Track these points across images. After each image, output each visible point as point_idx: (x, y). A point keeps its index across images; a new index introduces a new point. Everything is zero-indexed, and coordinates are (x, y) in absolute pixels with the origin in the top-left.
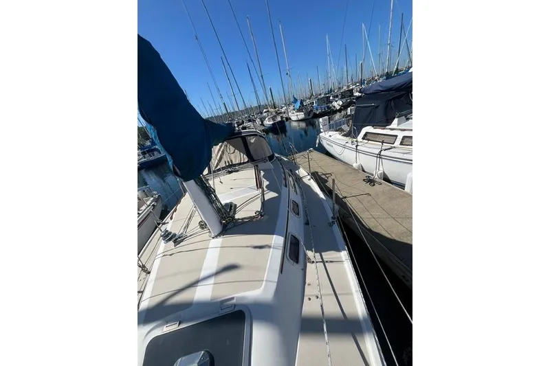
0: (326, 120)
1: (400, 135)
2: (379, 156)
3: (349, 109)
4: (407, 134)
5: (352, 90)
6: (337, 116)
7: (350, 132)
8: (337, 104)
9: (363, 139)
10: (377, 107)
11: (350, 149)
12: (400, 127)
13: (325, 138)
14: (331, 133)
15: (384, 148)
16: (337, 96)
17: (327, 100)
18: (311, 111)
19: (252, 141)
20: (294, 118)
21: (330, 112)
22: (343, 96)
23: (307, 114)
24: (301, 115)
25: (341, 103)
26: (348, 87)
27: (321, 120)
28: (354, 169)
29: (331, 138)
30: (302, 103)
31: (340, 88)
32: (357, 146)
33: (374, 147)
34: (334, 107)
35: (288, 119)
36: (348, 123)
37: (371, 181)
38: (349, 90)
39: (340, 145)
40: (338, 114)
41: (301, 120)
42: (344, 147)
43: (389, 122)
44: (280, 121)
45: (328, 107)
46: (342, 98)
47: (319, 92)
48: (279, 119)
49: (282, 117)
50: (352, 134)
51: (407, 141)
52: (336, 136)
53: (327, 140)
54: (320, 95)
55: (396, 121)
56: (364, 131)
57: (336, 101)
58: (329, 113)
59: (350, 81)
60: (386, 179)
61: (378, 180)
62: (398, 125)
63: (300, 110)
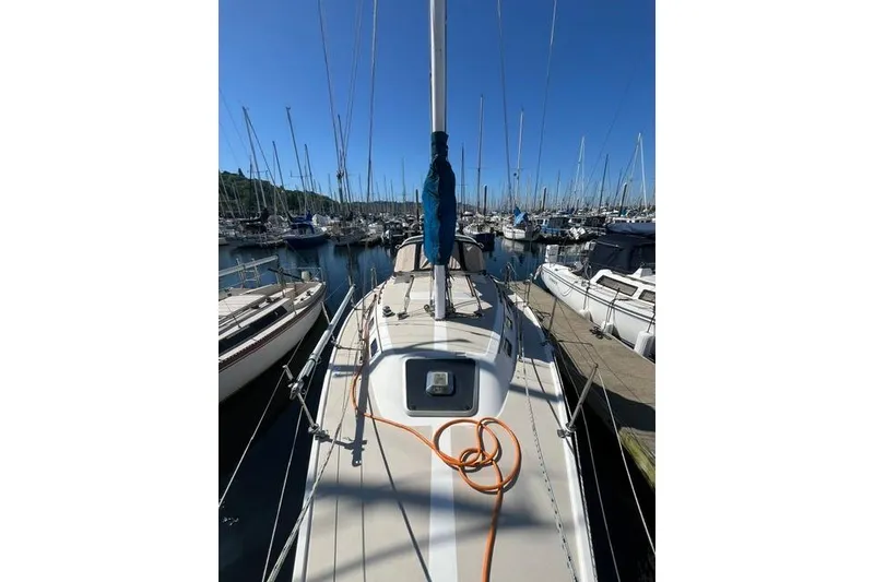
0: (555, 249)
1: (641, 288)
2: (612, 305)
3: (588, 243)
4: (649, 288)
5: (604, 217)
6: (573, 248)
7: (583, 271)
8: (577, 232)
9: (598, 282)
10: (621, 250)
11: (578, 289)
12: (644, 279)
13: (548, 272)
14: (557, 266)
15: (618, 297)
16: (579, 221)
17: (564, 223)
18: (537, 231)
19: (469, 249)
20: (508, 234)
21: (564, 241)
22: (589, 223)
23: (530, 234)
24: (521, 234)
25: (583, 232)
26: (600, 211)
27: (548, 247)
28: (580, 316)
29: (556, 274)
30: (525, 217)
31: (587, 210)
32: (588, 288)
33: (608, 294)
34: (572, 235)
35: (501, 234)
36: (582, 261)
37: (598, 333)
38: (598, 217)
39: (567, 283)
40: (576, 245)
41: (520, 241)
42: (572, 286)
43: (632, 270)
44: (488, 234)
45: (563, 233)
46: (586, 225)
47: (552, 208)
48: (488, 231)
49: (492, 229)
50: (585, 274)
51: (648, 296)
52: (564, 271)
53: (551, 273)
54: (555, 211)
55: (640, 271)
56: (602, 273)
57: (577, 228)
58: (562, 241)
59: (604, 203)
60: (615, 333)
61: (607, 334)
62: (642, 275)
63: (520, 226)
